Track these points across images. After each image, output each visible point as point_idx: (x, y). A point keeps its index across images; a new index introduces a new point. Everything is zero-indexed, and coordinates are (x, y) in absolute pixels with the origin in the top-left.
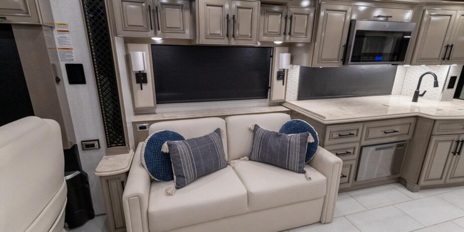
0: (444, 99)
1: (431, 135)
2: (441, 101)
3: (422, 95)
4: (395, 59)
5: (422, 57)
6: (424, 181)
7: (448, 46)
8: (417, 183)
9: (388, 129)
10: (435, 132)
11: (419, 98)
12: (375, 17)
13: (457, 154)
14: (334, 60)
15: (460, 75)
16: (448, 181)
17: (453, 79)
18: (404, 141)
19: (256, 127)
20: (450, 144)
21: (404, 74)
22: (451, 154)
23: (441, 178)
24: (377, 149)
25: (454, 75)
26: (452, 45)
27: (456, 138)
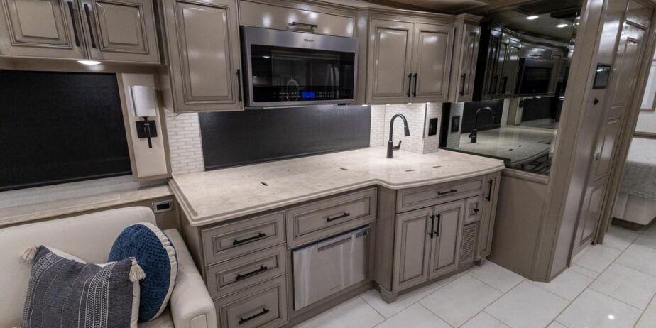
0: (427, 150)
1: (396, 213)
2: (424, 153)
3: (398, 148)
4: (338, 96)
5: (379, 92)
6: (399, 285)
7: (410, 76)
8: (391, 290)
9: (333, 213)
10: (400, 209)
11: (395, 152)
12: (290, 24)
13: (435, 235)
14: (225, 98)
15: (441, 115)
16: (433, 275)
17: (433, 122)
18: (367, 225)
19: (41, 251)
20: (423, 221)
21: (383, 116)
22: (428, 237)
23: (422, 274)
24: (320, 249)
25: (434, 117)
26: (416, 75)
27: (430, 212)
